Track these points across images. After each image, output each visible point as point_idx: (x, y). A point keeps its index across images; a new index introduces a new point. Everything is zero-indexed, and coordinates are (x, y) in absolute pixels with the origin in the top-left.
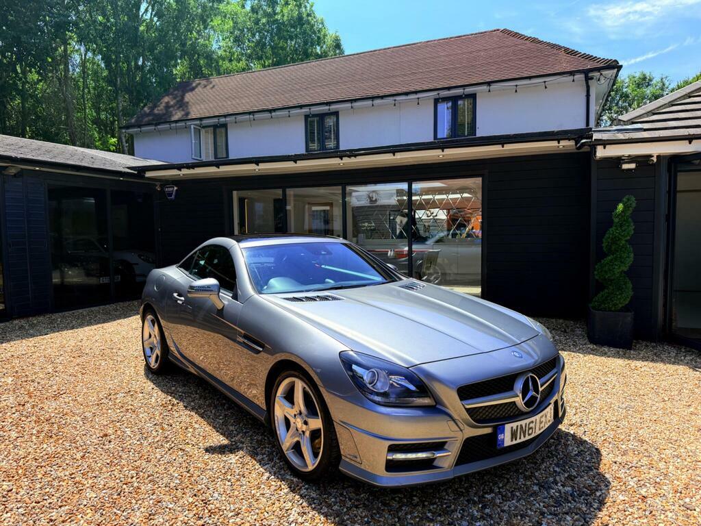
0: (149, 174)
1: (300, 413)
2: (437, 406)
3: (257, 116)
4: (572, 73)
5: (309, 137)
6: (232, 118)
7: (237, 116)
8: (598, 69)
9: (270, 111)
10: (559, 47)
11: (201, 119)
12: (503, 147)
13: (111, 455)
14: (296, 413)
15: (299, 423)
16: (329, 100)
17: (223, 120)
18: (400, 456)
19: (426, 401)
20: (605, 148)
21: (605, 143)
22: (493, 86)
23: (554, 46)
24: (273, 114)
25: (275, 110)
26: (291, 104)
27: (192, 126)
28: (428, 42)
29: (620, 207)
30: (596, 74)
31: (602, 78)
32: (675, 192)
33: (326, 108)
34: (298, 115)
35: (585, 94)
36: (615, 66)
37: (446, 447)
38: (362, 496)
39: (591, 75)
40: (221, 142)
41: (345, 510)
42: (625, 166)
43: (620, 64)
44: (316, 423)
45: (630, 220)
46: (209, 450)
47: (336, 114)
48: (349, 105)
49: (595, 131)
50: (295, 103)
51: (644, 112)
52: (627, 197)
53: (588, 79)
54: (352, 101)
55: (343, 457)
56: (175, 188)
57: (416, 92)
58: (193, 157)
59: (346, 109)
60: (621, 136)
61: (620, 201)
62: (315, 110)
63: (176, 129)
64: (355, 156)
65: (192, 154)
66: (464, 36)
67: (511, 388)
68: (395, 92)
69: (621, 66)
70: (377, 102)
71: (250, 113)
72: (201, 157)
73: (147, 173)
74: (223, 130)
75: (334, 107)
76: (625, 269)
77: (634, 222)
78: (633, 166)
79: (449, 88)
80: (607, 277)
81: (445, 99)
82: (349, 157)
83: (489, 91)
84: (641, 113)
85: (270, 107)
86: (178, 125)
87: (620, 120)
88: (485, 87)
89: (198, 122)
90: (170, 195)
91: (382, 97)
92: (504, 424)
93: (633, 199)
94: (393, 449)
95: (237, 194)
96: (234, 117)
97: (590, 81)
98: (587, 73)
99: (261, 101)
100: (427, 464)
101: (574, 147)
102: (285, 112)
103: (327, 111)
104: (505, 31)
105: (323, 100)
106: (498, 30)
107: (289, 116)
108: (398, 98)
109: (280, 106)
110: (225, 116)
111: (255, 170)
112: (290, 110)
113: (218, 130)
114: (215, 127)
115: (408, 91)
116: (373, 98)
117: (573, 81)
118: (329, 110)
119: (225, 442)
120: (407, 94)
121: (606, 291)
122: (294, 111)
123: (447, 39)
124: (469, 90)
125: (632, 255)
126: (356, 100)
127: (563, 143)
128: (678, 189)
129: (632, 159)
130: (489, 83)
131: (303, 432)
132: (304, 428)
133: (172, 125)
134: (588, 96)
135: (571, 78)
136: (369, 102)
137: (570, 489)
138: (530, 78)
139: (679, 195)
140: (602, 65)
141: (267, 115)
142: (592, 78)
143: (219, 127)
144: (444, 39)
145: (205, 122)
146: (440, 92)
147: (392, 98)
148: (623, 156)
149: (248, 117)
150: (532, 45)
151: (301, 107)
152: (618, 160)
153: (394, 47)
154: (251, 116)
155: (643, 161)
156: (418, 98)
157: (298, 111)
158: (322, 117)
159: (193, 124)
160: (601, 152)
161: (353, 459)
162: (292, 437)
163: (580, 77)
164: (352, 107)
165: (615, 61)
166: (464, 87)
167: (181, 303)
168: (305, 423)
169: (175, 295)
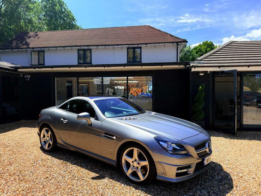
0: (19, 70)
1: (136, 160)
2: (188, 153)
3: (58, 48)
4: (173, 43)
5: (79, 58)
6: (47, 49)
7: (49, 48)
8: (181, 42)
9: (64, 47)
10: (168, 34)
11: (33, 48)
12: (162, 66)
13: (55, 185)
14: (133, 161)
15: (135, 164)
16: (88, 44)
17: (43, 49)
18: (180, 171)
19: (184, 152)
20: (195, 68)
21: (195, 67)
22: (148, 45)
23: (166, 33)
24: (65, 48)
25: (66, 47)
26: (72, 45)
27: (29, 51)
28: (123, 27)
29: (200, 87)
30: (180, 44)
31: (182, 45)
32: (215, 82)
33: (87, 47)
34: (75, 49)
35: (176, 49)
36: (185, 41)
37: (191, 167)
38: (161, 187)
39: (178, 43)
40: (41, 58)
41: (159, 193)
42: (201, 74)
43: (187, 41)
44: (146, 163)
45: (203, 91)
46: (93, 178)
47: (91, 50)
48: (96, 47)
49: (191, 63)
50: (74, 45)
51: (203, 57)
52: (202, 84)
53: (178, 45)
54: (97, 46)
55: (158, 174)
56: (30, 76)
57: (121, 45)
58: (29, 63)
59: (95, 48)
60: (199, 65)
61: (200, 85)
62: (82, 48)
63: (21, 51)
64: (110, 67)
65: (29, 62)
67: (205, 146)
68: (113, 44)
69: (187, 42)
70: (107, 47)
71: (55, 47)
72: (32, 63)
73: (18, 69)
74: (42, 53)
75: (90, 47)
76: (202, 107)
77: (204, 92)
78: (203, 74)
79: (133, 44)
80: (197, 109)
81: (131, 48)
82: (108, 67)
83: (146, 46)
84: (203, 58)
85: (64, 45)
86: (22, 50)
87: (197, 60)
88: (145, 45)
89: (32, 49)
90: (27, 78)
92: (205, 158)
93: (204, 85)
94: (178, 169)
95: (57, 79)
96: (48, 48)
97: (178, 46)
99: (59, 43)
100: (186, 173)
101: (184, 68)
102: (70, 48)
103: (87, 49)
104: (149, 26)
105: (86, 44)
106: (147, 26)
107: (72, 49)
108: (115, 46)
109: (68, 45)
110: (44, 48)
111: (68, 70)
113: (40, 53)
114: (39, 52)
115: (118, 44)
116: (105, 45)
117: (173, 45)
119: (97, 175)
120: (118, 45)
121: (197, 114)
122: (73, 48)
123: (129, 27)
124: (139, 46)
125: (204, 103)
126: (99, 46)
127: (181, 66)
128: (215, 81)
129: (202, 72)
130: (146, 44)
131: (137, 167)
132: (138, 165)
133: (20, 50)
134: (177, 50)
135: (172, 44)
136: (104, 47)
137: (220, 177)
138: (160, 43)
139: (216, 83)
140: (182, 41)
141: (63, 48)
142: (179, 45)
143: (41, 52)
144: (128, 27)
145: (35, 49)
146: (129, 45)
147: (112, 46)
148: (200, 71)
149: (54, 48)
150: (159, 32)
151: (77, 46)
152: (198, 73)
153: (110, 28)
154: (56, 48)
155: (205, 72)
156: (122, 47)
157: (76, 48)
158: (85, 50)
159: (29, 50)
160: (193, 70)
161: (163, 174)
162: (131, 170)
163: (175, 44)
164: (97, 48)
165: (186, 40)
166: (138, 44)
167: (66, 122)
168: (138, 164)
169: (62, 119)
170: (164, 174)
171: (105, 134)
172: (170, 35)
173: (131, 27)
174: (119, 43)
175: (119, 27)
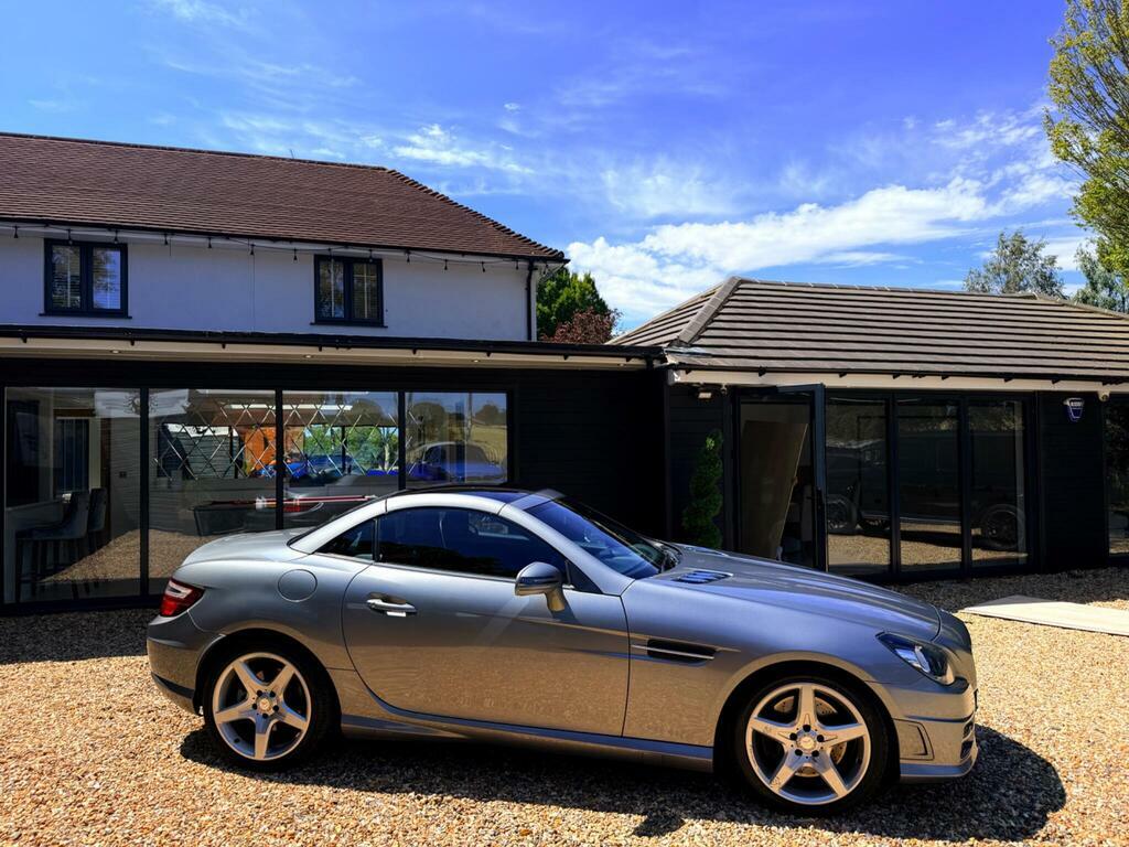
1: (807, 728)
4: (515, 258)
8: (545, 260)
10: (485, 219)
14: (796, 732)
15: (807, 743)
16: (111, 220)
20: (688, 373)
21: (688, 368)
22: (414, 255)
26: (19, 214)
29: (710, 443)
30: (541, 265)
31: (547, 271)
33: (110, 235)
34: (36, 235)
35: (524, 286)
36: (561, 259)
39: (536, 264)
42: (702, 395)
43: (566, 257)
44: (856, 731)
45: (719, 459)
47: (121, 247)
48: (158, 238)
49: (667, 352)
52: (713, 430)
53: (532, 269)
54: (166, 232)
55: (901, 761)
57: (291, 240)
60: (698, 361)
61: (708, 435)
62: (78, 232)
66: (332, 164)
68: (251, 233)
69: (567, 261)
70: (216, 241)
77: (722, 461)
78: (708, 395)
79: (346, 245)
83: (408, 260)
84: (693, 336)
87: (681, 341)
88: (400, 254)
91: (228, 236)
93: (719, 433)
97: (533, 272)
98: (531, 260)
101: (645, 368)
103: (112, 240)
104: (394, 174)
105: (99, 219)
106: (384, 169)
107: (16, 236)
108: (257, 243)
112: (18, 224)
115: (275, 235)
116: (209, 235)
117: (517, 267)
118: (116, 239)
120: (275, 240)
122: (24, 228)
123: (304, 161)
124: (378, 254)
126: (174, 232)
128: (741, 420)
129: (707, 387)
130: (408, 250)
131: (816, 753)
132: (818, 746)
135: (514, 264)
136: (202, 241)
138: (463, 253)
140: (546, 255)
142: (536, 269)
146: (332, 247)
148: (701, 384)
150: (445, 205)
151: (47, 223)
153: (210, 153)
155: (714, 388)
156: (295, 250)
157: (40, 229)
158: (88, 247)
161: (920, 757)
162: (790, 767)
163: (523, 264)
164: (166, 243)
165: (562, 253)
166: (371, 247)
167: (404, 615)
168: (820, 739)
169: (379, 602)
170: (923, 757)
171: (651, 643)
172: (495, 224)
173: (313, 162)
174: (280, 232)
175: (253, 156)
